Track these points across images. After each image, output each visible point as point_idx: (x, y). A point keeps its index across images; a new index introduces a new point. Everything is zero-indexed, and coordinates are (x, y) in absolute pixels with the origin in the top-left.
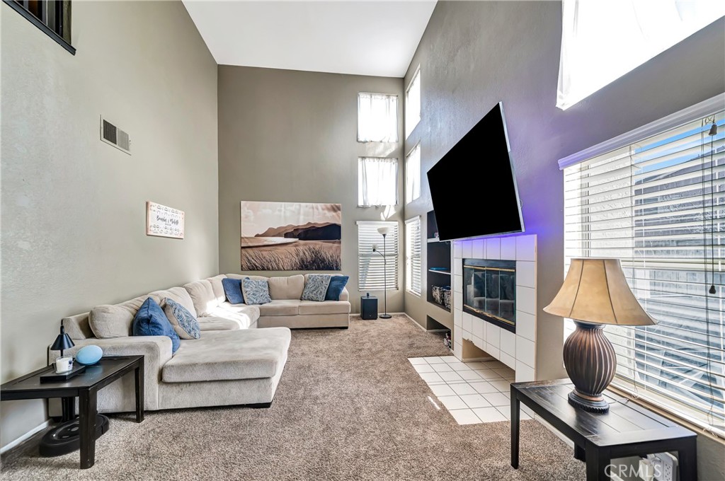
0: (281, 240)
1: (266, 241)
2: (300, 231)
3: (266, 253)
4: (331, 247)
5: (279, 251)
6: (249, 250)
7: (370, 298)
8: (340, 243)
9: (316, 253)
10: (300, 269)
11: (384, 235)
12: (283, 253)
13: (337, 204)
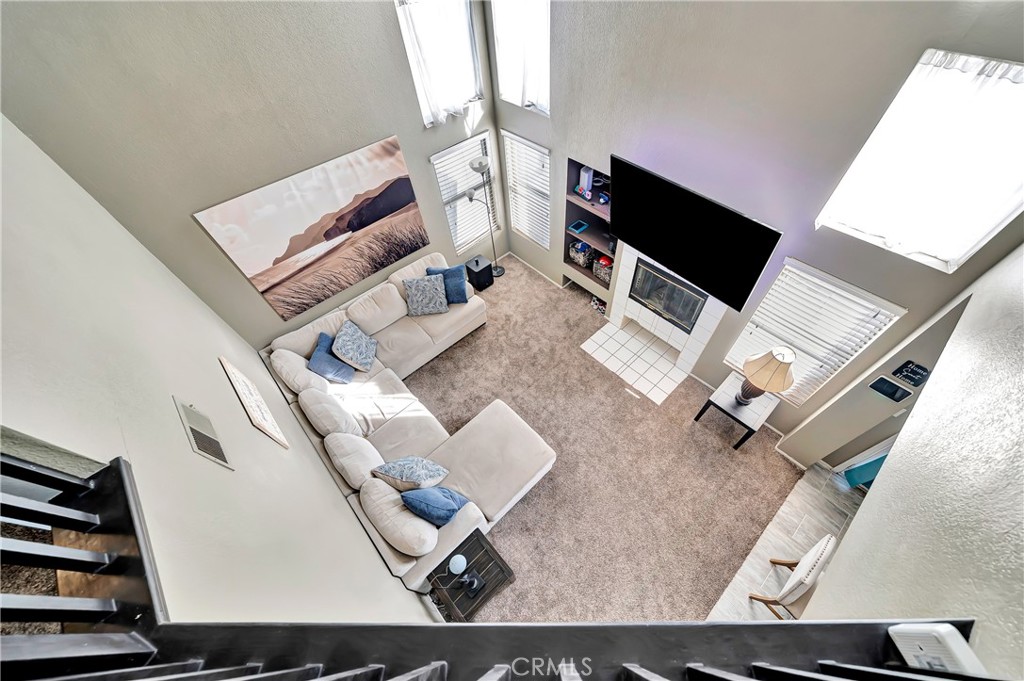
0: (325, 246)
1: (298, 262)
2: (348, 218)
3: (309, 279)
4: (406, 219)
5: (329, 265)
6: (277, 290)
7: (482, 266)
8: (417, 205)
9: (387, 239)
10: (375, 272)
12: (337, 265)
13: (390, 139)
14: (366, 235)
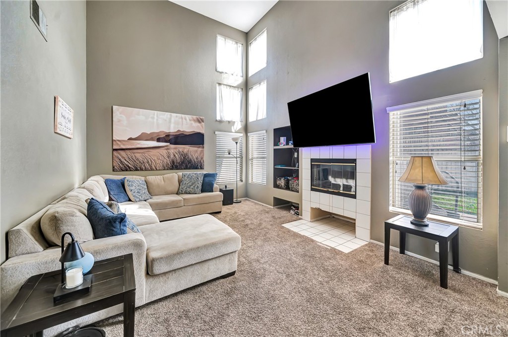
0: (154, 144)
1: (139, 144)
2: (171, 137)
3: (139, 155)
4: (197, 151)
5: (152, 153)
6: (122, 153)
8: (203, 147)
9: (185, 156)
11: (237, 143)
12: (155, 155)
13: (201, 117)
14: (175, 148)
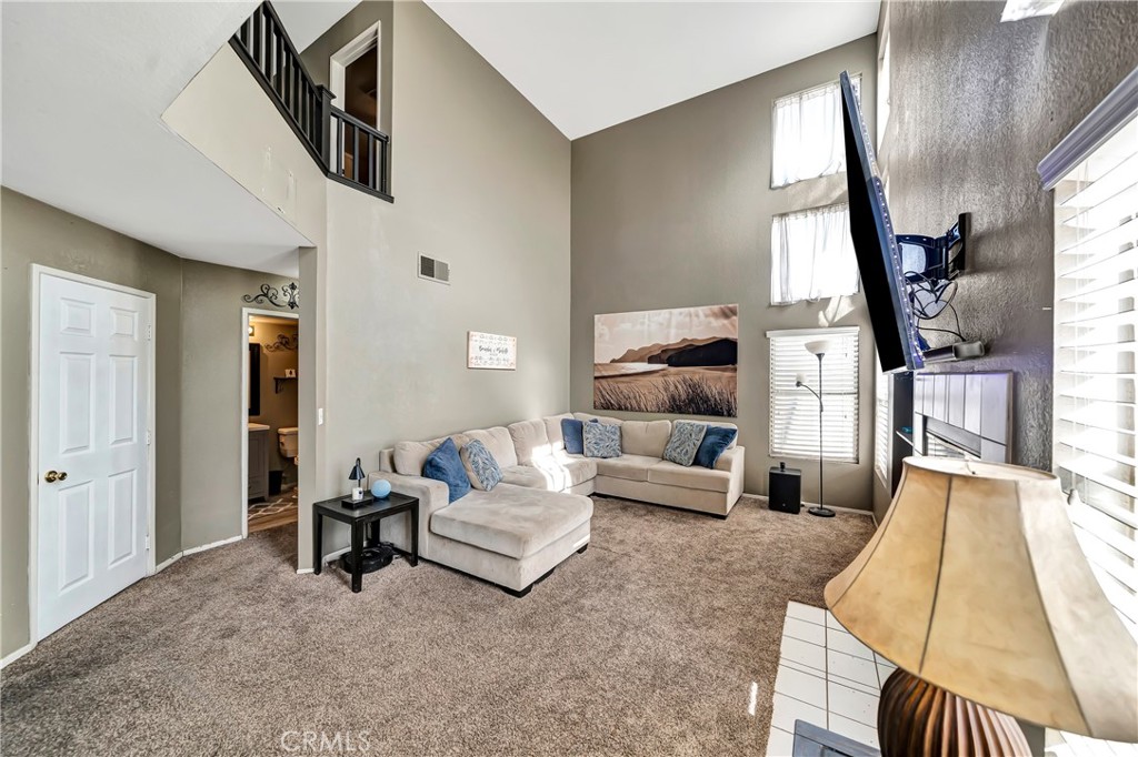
0: (644, 367)
1: (624, 368)
2: (670, 353)
3: (623, 386)
4: (720, 378)
5: (641, 383)
6: (604, 382)
7: (787, 473)
8: (736, 370)
9: (694, 387)
10: (670, 412)
11: (820, 356)
12: (645, 387)
13: (730, 306)
14: (677, 374)
